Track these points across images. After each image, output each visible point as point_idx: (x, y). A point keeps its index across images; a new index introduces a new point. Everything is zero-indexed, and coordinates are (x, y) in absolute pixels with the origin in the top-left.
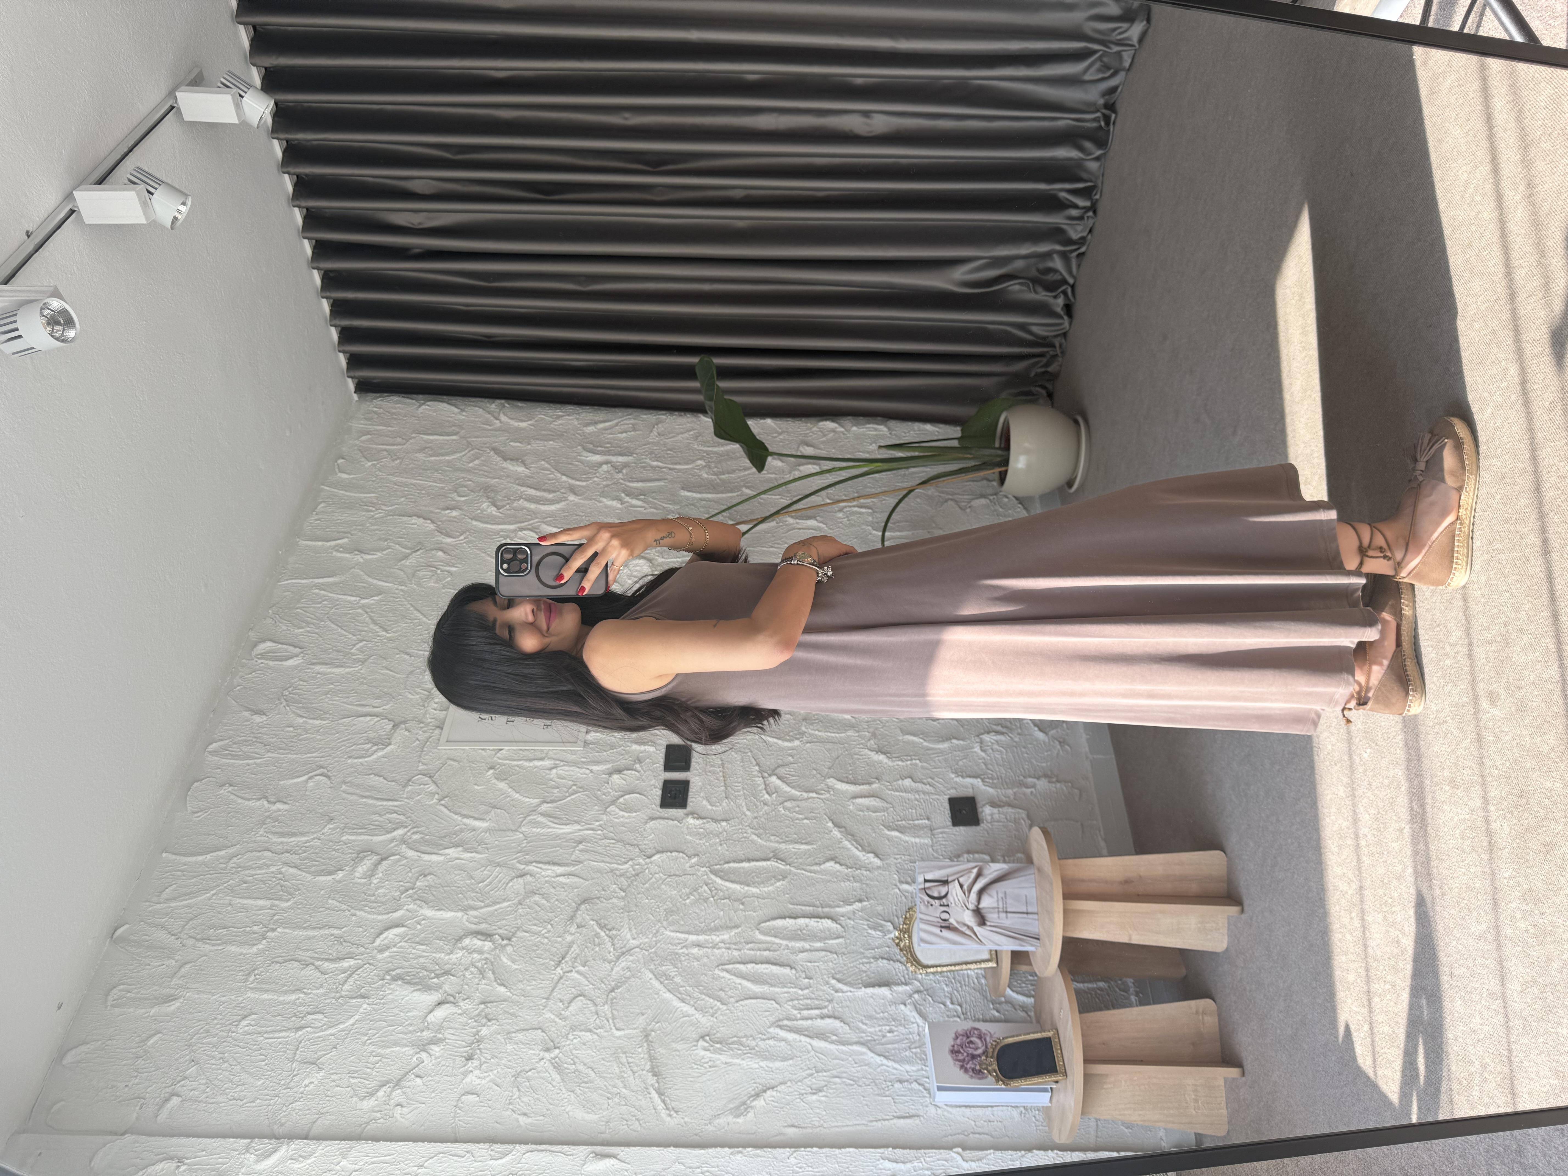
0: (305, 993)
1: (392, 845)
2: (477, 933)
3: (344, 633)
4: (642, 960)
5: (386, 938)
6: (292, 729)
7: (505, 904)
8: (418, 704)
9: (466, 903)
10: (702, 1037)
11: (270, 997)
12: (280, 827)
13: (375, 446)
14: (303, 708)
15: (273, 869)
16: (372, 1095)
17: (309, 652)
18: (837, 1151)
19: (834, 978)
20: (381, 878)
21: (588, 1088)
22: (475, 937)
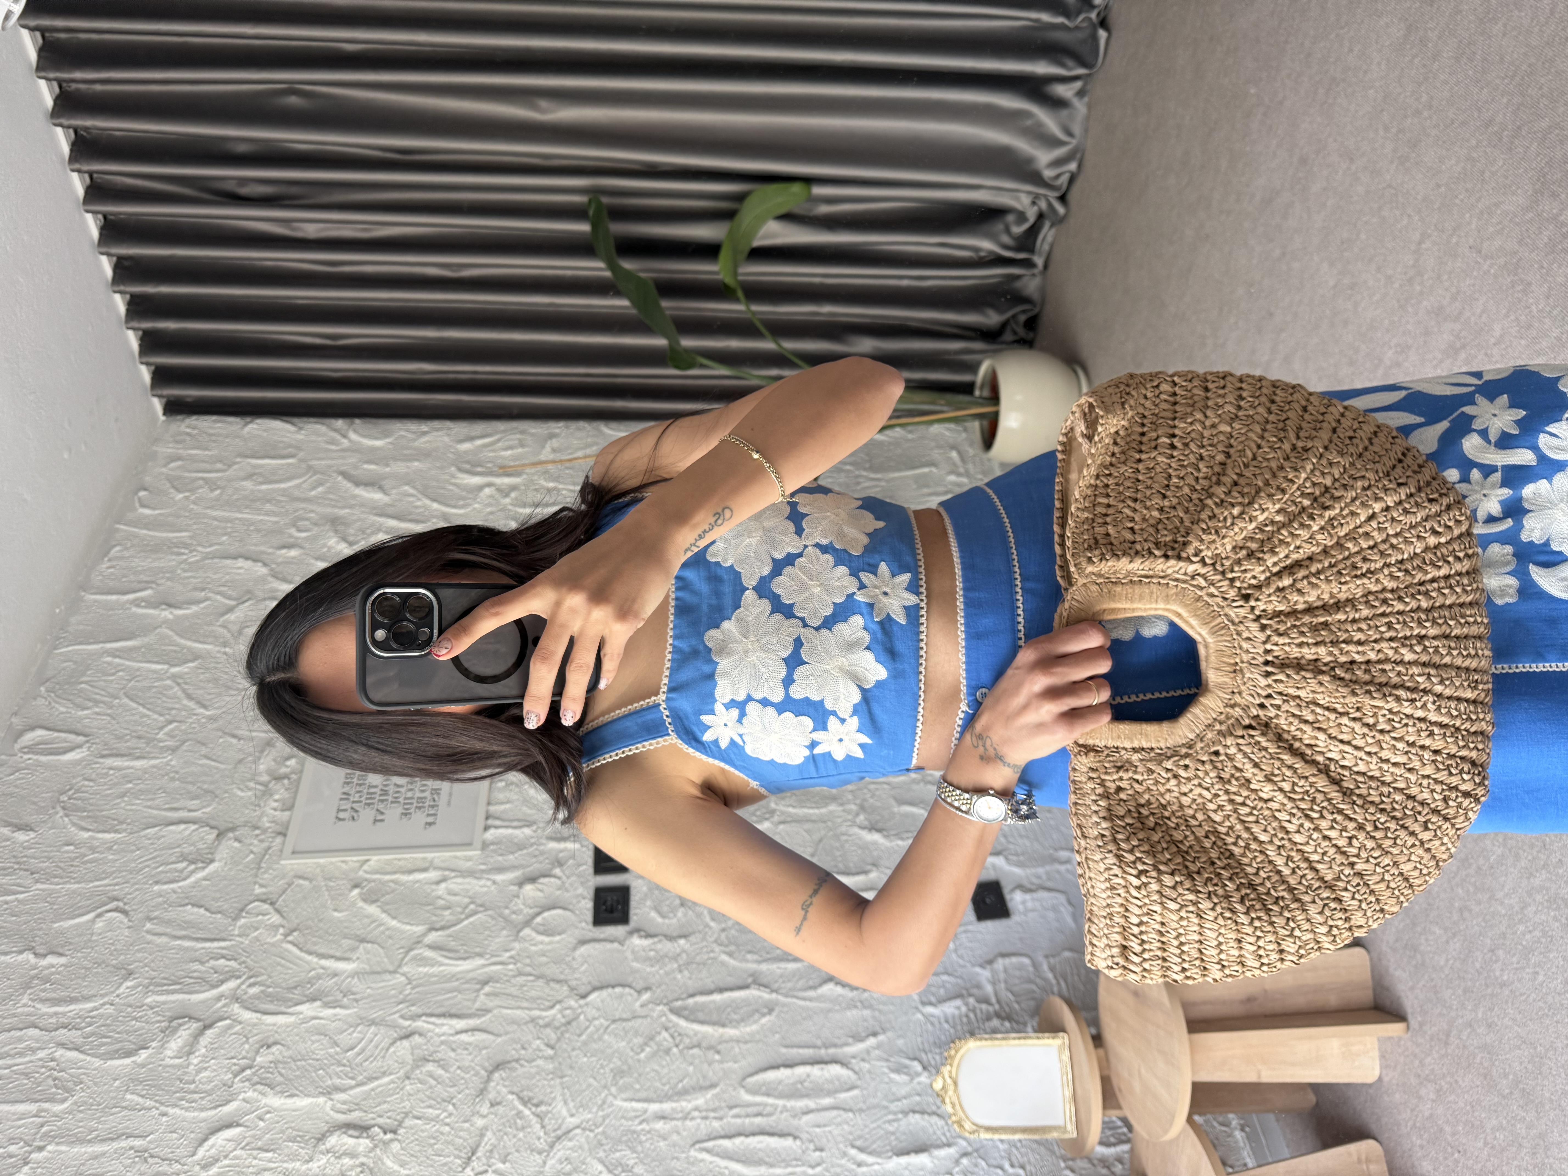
1: (220, 1004)
2: (347, 1127)
3: (148, 713)
4: (586, 1147)
5: (211, 1147)
6: (72, 848)
7: (386, 1080)
8: (252, 804)
9: (329, 1082)
12: (53, 990)
13: (187, 474)
14: (89, 817)
15: (41, 1054)
17: (97, 740)
19: (853, 1146)
20: (204, 1056)
22: (345, 1133)
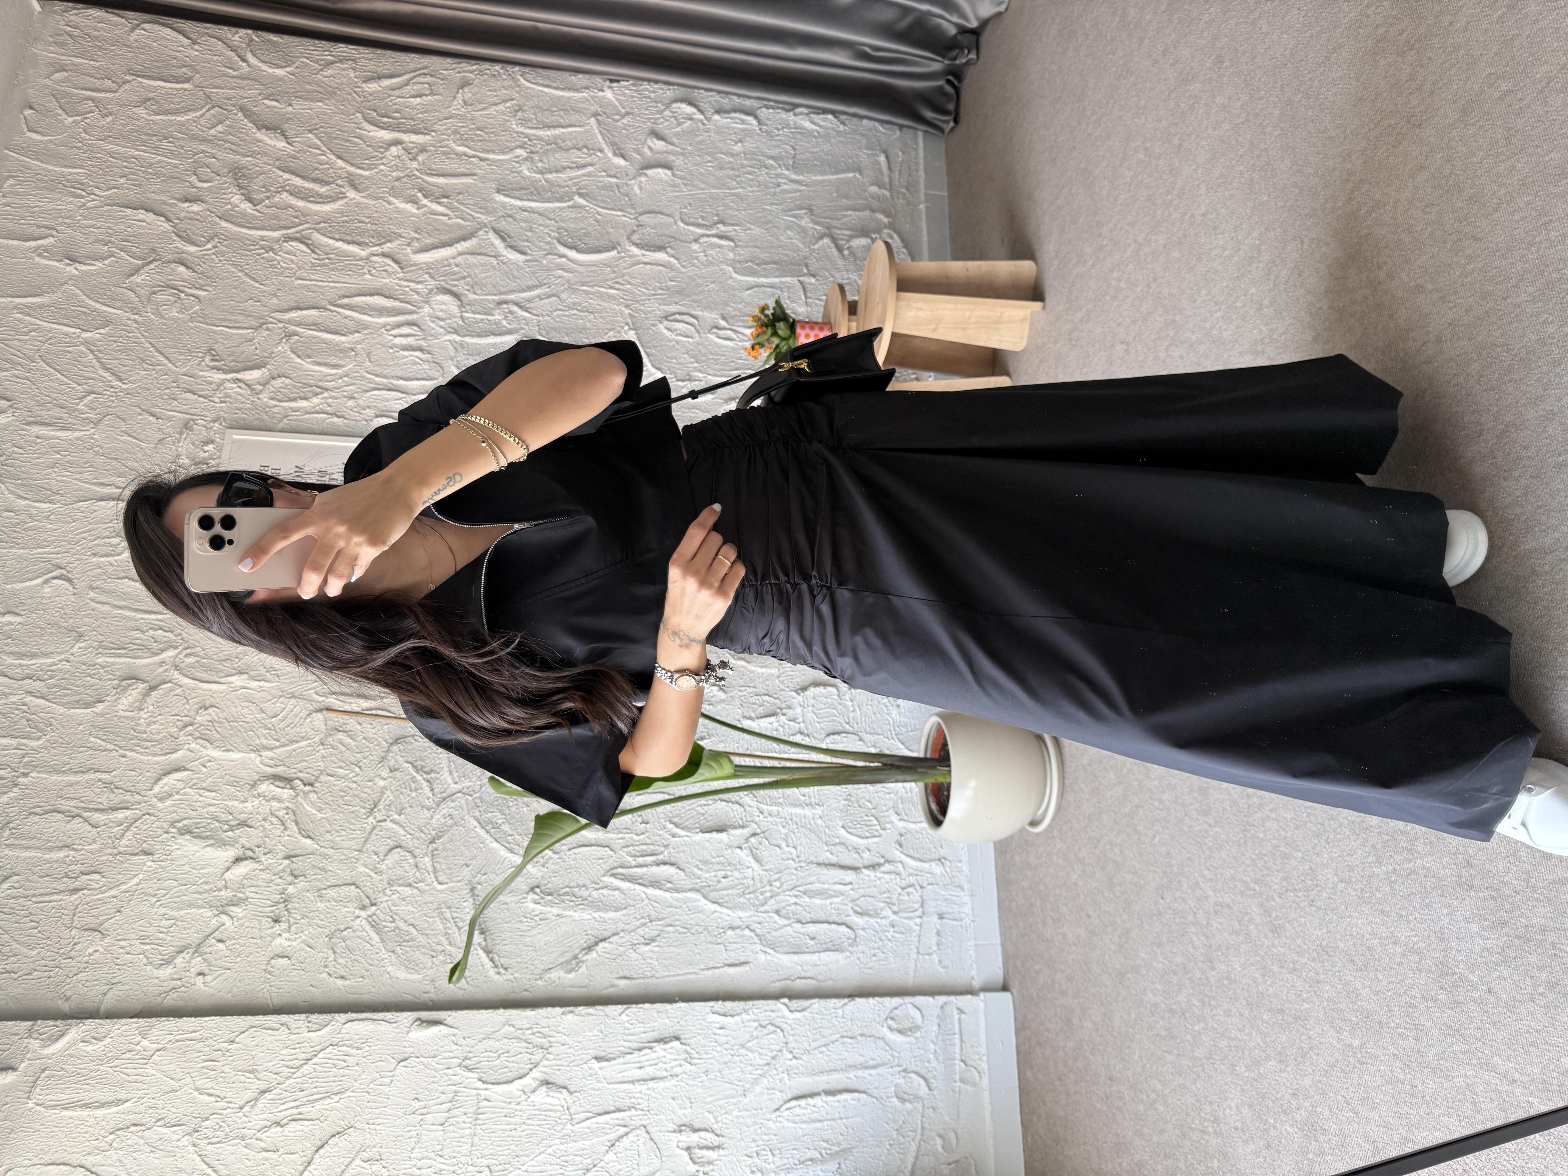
0: (76, 850)
1: (161, 670)
2: (274, 778)
3: (65, 380)
4: (465, 807)
5: (166, 784)
7: (304, 743)
9: (258, 742)
10: (532, 889)
11: (32, 854)
12: (16, 645)
13: (74, 91)
15: (13, 699)
16: (168, 962)
18: (667, 1006)
19: (671, 822)
20: (152, 712)
21: (410, 947)
22: (272, 783)
